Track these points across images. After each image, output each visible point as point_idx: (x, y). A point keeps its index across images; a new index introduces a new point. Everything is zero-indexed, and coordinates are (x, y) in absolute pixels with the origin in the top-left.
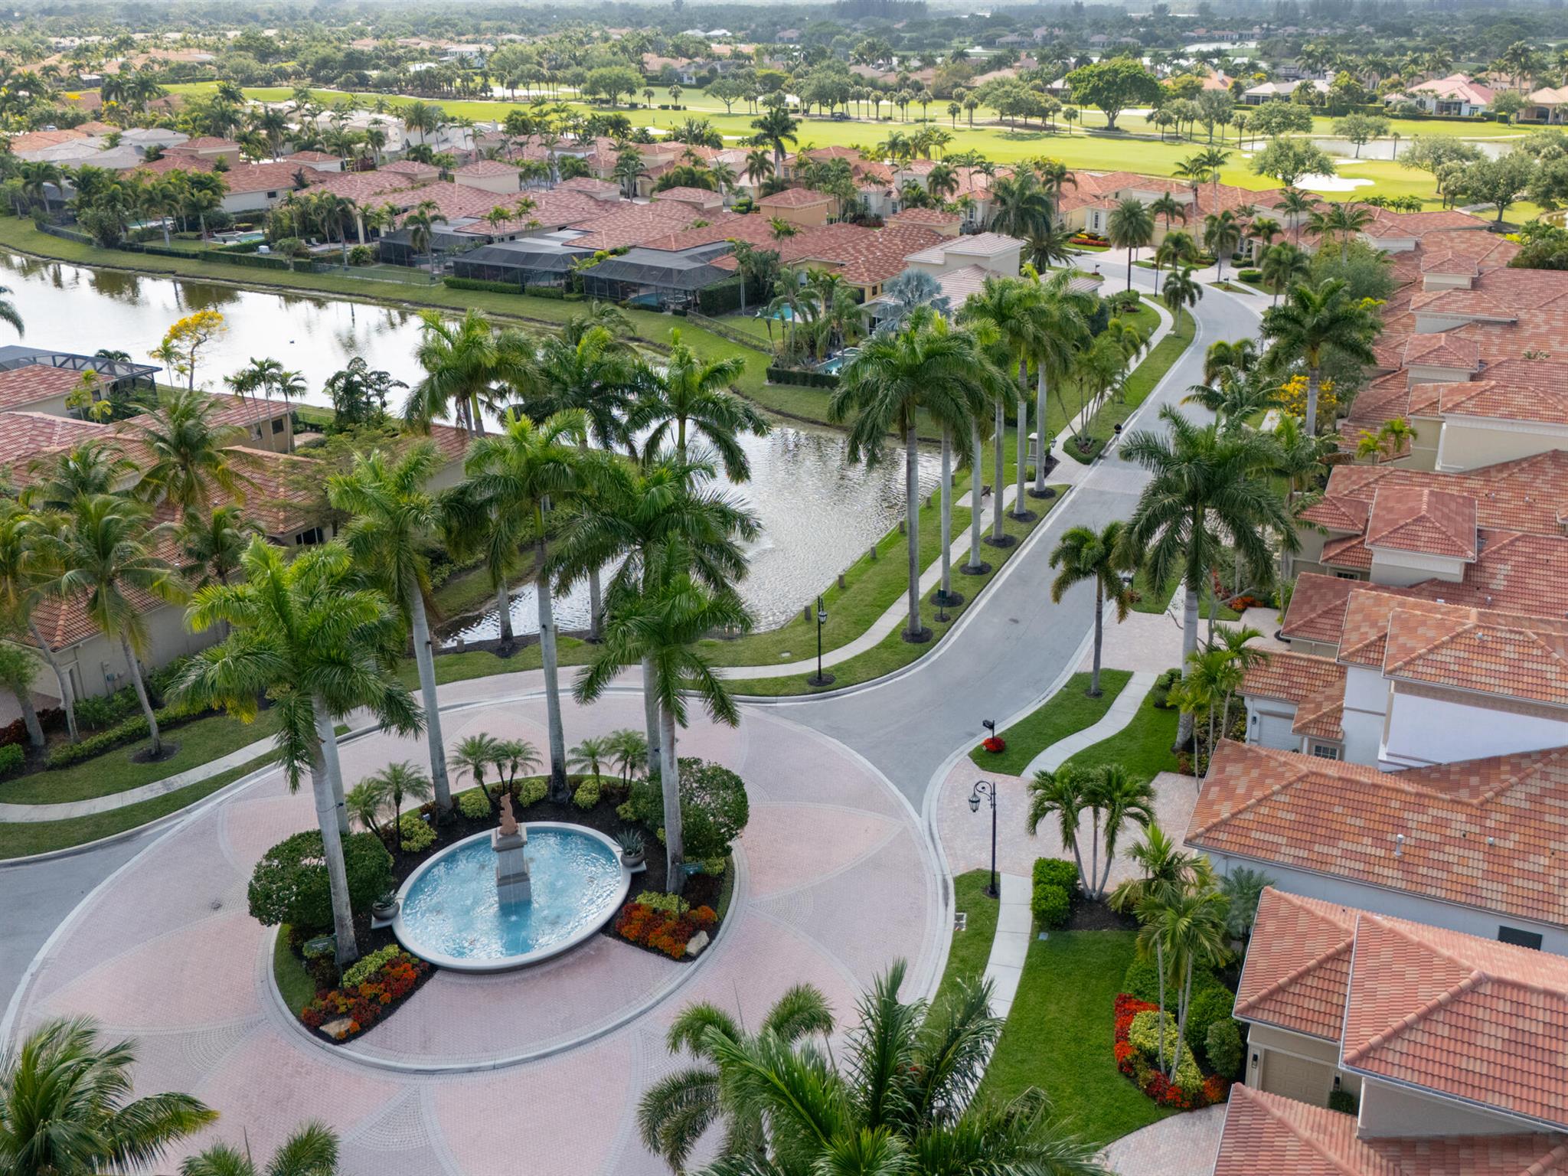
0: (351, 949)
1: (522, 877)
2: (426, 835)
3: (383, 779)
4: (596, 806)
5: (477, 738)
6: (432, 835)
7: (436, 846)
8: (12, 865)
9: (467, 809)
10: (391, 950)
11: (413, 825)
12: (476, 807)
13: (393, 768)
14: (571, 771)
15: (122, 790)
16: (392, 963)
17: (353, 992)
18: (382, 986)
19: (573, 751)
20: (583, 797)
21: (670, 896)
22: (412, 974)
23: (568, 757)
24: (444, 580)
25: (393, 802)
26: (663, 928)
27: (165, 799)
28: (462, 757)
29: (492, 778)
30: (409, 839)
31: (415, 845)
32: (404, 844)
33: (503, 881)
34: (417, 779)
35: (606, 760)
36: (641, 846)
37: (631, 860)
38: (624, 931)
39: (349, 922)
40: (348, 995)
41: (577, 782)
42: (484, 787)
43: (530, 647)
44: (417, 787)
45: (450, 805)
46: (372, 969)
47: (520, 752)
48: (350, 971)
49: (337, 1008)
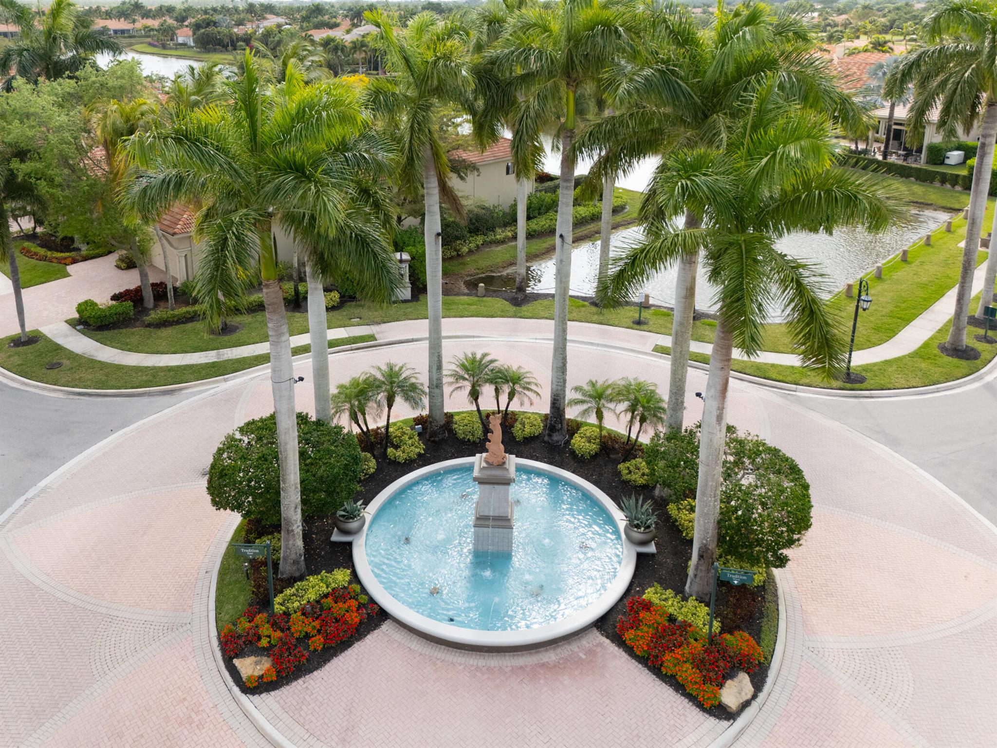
0: (296, 562)
1: (503, 522)
2: (413, 447)
3: (379, 376)
4: (595, 457)
5: (478, 357)
6: (420, 448)
7: (423, 460)
8: (80, 394)
9: (460, 429)
10: (341, 576)
11: (404, 433)
12: (469, 428)
13: (391, 367)
14: (571, 413)
15: (186, 352)
16: (338, 595)
17: (281, 622)
18: (317, 624)
19: (577, 389)
20: (579, 443)
21: (692, 602)
22: (354, 618)
23: (570, 395)
24: (478, 246)
25: (385, 403)
26: (686, 650)
27: (213, 365)
28: (462, 372)
29: (487, 402)
30: (397, 447)
31: (399, 455)
32: (390, 450)
33: (482, 521)
34: (413, 384)
35: (612, 405)
36: (652, 520)
37: (637, 535)
38: (629, 636)
39: (298, 527)
40: (274, 625)
41: (574, 428)
42: (478, 410)
43: (540, 301)
44: (410, 392)
45: (442, 422)
46: (312, 596)
47: (519, 379)
48: (288, 591)
49: (259, 638)
